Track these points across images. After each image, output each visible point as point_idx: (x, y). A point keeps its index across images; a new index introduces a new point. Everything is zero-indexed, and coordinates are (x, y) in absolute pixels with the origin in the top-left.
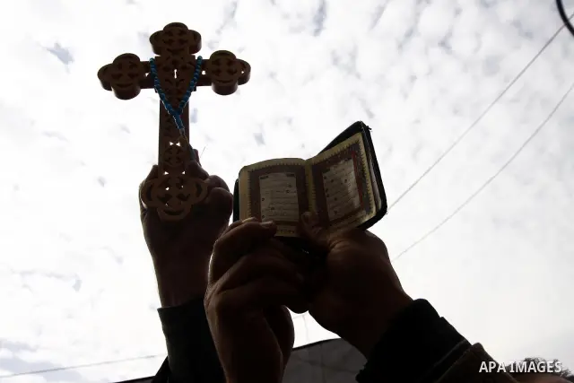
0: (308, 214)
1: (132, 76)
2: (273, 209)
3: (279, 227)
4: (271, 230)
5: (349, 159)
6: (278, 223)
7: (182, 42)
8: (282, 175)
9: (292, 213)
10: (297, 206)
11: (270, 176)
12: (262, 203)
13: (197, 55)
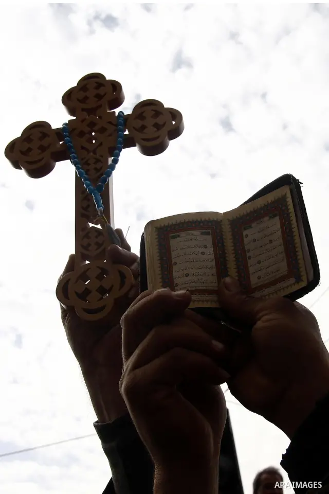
0: (228, 280)
1: (43, 149)
2: (187, 275)
3: (194, 297)
4: (185, 301)
5: (275, 216)
6: (193, 292)
7: (99, 97)
8: (197, 233)
9: (209, 279)
10: (214, 271)
11: (183, 234)
12: (175, 268)
13: (117, 111)
